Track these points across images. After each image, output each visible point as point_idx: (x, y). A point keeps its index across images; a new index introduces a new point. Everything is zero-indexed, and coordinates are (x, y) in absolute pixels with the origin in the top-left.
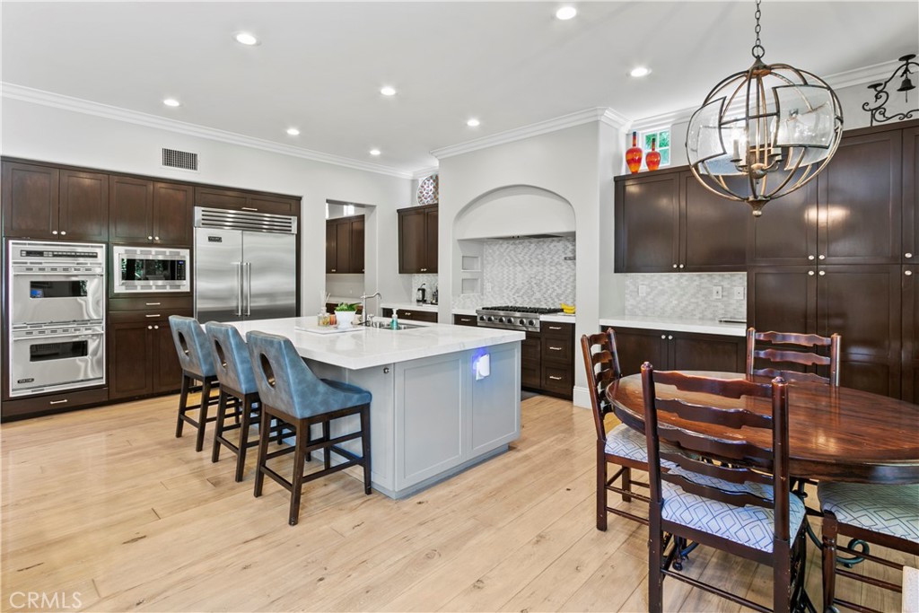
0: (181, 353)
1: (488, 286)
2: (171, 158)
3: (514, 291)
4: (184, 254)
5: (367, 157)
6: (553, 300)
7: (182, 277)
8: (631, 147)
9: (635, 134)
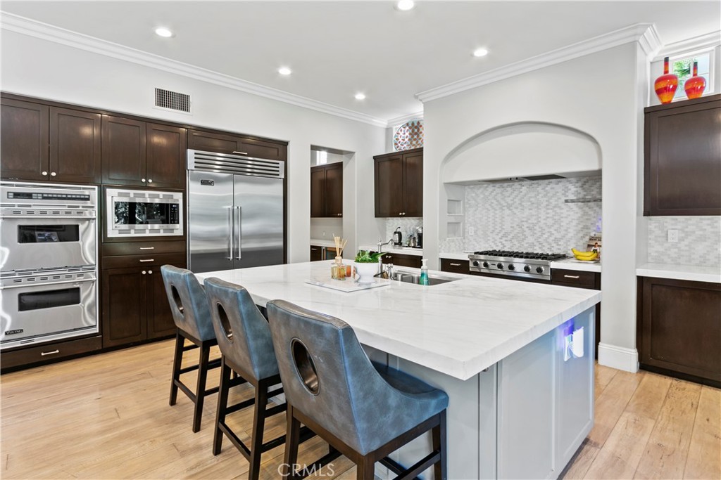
0: (175, 310)
1: (471, 230)
2: (164, 98)
3: (501, 235)
4: (178, 197)
5: (350, 103)
6: (550, 244)
7: (175, 221)
8: (661, 74)
9: (666, 60)
